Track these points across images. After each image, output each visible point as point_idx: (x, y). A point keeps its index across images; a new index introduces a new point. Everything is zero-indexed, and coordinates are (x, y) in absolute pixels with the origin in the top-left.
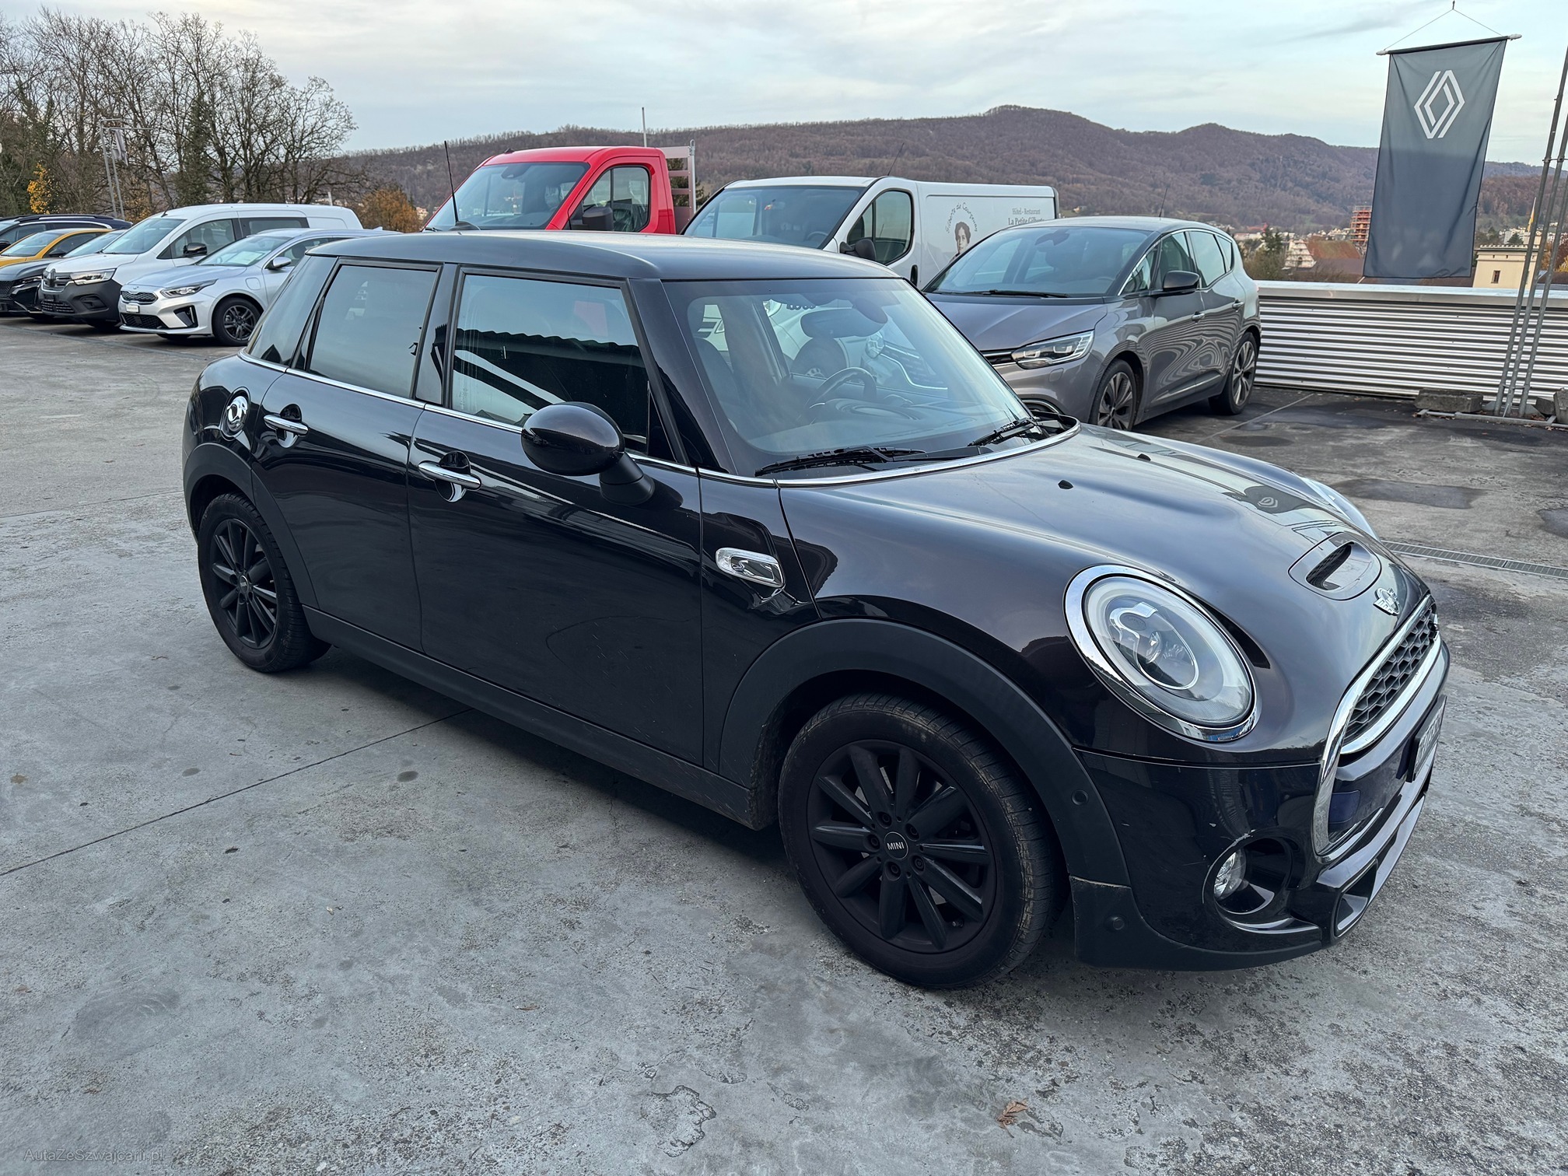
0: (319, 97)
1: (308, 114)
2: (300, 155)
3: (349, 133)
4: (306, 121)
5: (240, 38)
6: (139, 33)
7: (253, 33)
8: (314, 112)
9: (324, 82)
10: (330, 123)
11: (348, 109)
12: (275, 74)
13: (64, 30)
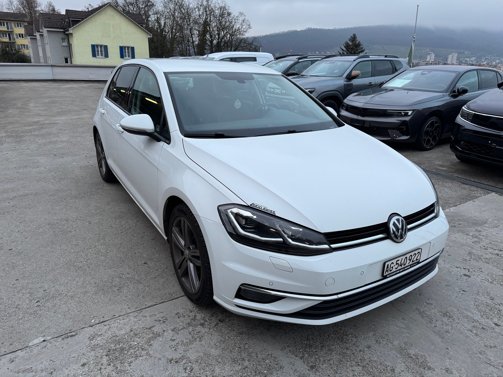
0: (241, 19)
2: (234, 37)
3: (249, 30)
4: (237, 26)
8: (239, 23)
9: (243, 13)
10: (244, 27)
11: (250, 22)
12: (229, 11)
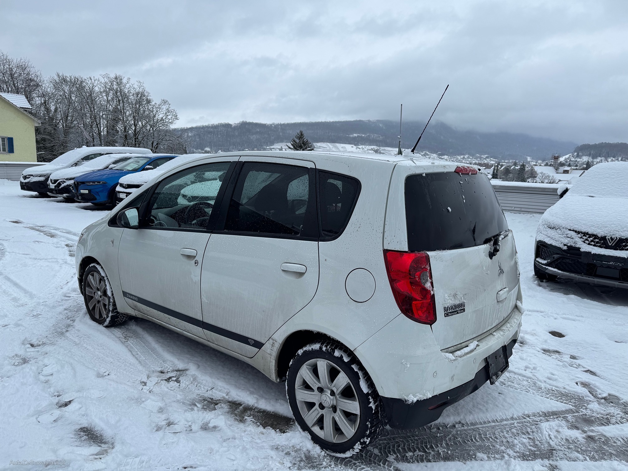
0: (164, 107)
1: (160, 113)
2: (156, 129)
3: (176, 121)
4: (159, 116)
5: (137, 83)
6: (96, 82)
7: (142, 82)
8: (162, 112)
9: (167, 101)
10: (169, 117)
11: (177, 112)
12: (148, 98)
13: (64, 80)
